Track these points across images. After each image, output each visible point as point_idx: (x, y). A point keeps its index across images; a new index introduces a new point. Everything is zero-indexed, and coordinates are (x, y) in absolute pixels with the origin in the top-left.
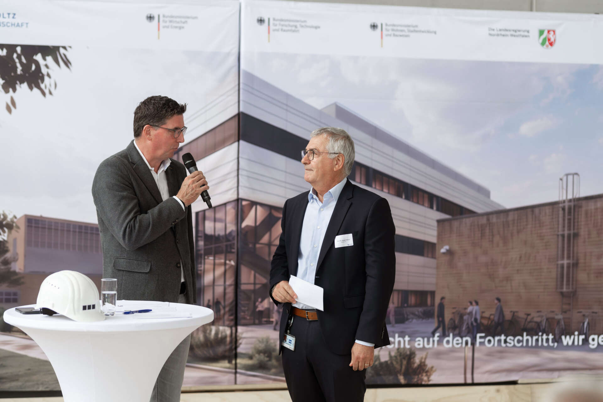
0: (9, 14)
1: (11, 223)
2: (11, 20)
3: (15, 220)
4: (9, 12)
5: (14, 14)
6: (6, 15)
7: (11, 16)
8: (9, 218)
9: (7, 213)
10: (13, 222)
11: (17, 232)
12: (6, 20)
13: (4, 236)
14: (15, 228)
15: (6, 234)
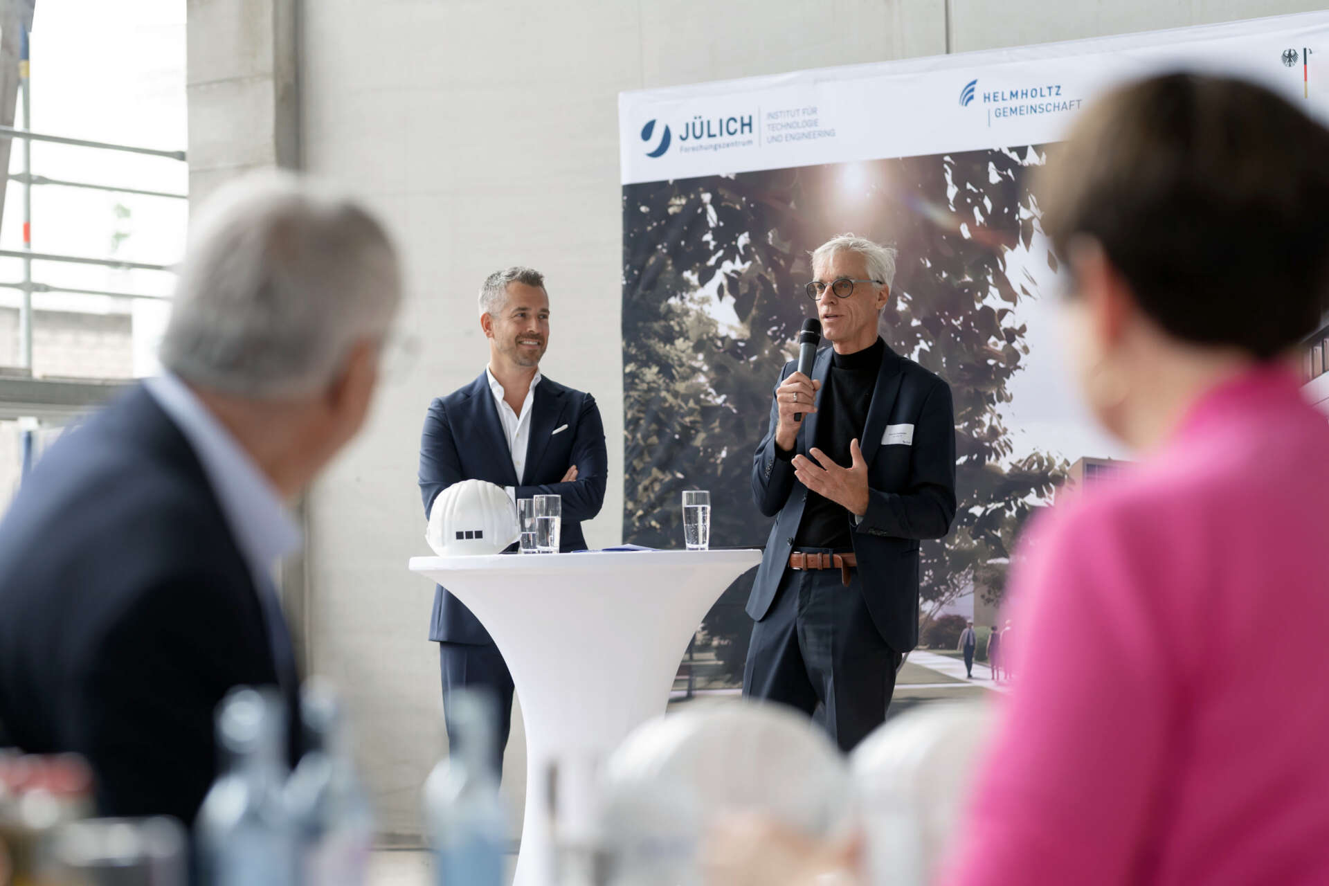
0: (1050, 88)
1: (1061, 474)
2: (1054, 99)
3: (1067, 468)
4: (1050, 86)
5: (1059, 87)
6: (1046, 92)
7: (1054, 91)
8: (1058, 463)
9: (1054, 455)
10: (1064, 472)
11: (1071, 489)
12: (1044, 101)
13: (1050, 498)
14: (1066, 484)
15: (1052, 496)
